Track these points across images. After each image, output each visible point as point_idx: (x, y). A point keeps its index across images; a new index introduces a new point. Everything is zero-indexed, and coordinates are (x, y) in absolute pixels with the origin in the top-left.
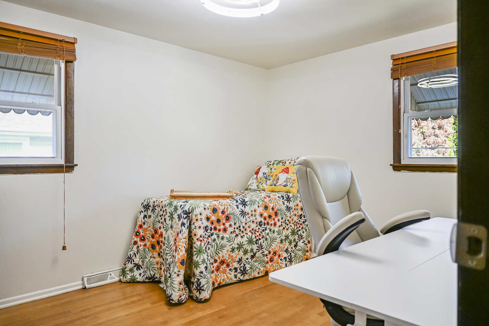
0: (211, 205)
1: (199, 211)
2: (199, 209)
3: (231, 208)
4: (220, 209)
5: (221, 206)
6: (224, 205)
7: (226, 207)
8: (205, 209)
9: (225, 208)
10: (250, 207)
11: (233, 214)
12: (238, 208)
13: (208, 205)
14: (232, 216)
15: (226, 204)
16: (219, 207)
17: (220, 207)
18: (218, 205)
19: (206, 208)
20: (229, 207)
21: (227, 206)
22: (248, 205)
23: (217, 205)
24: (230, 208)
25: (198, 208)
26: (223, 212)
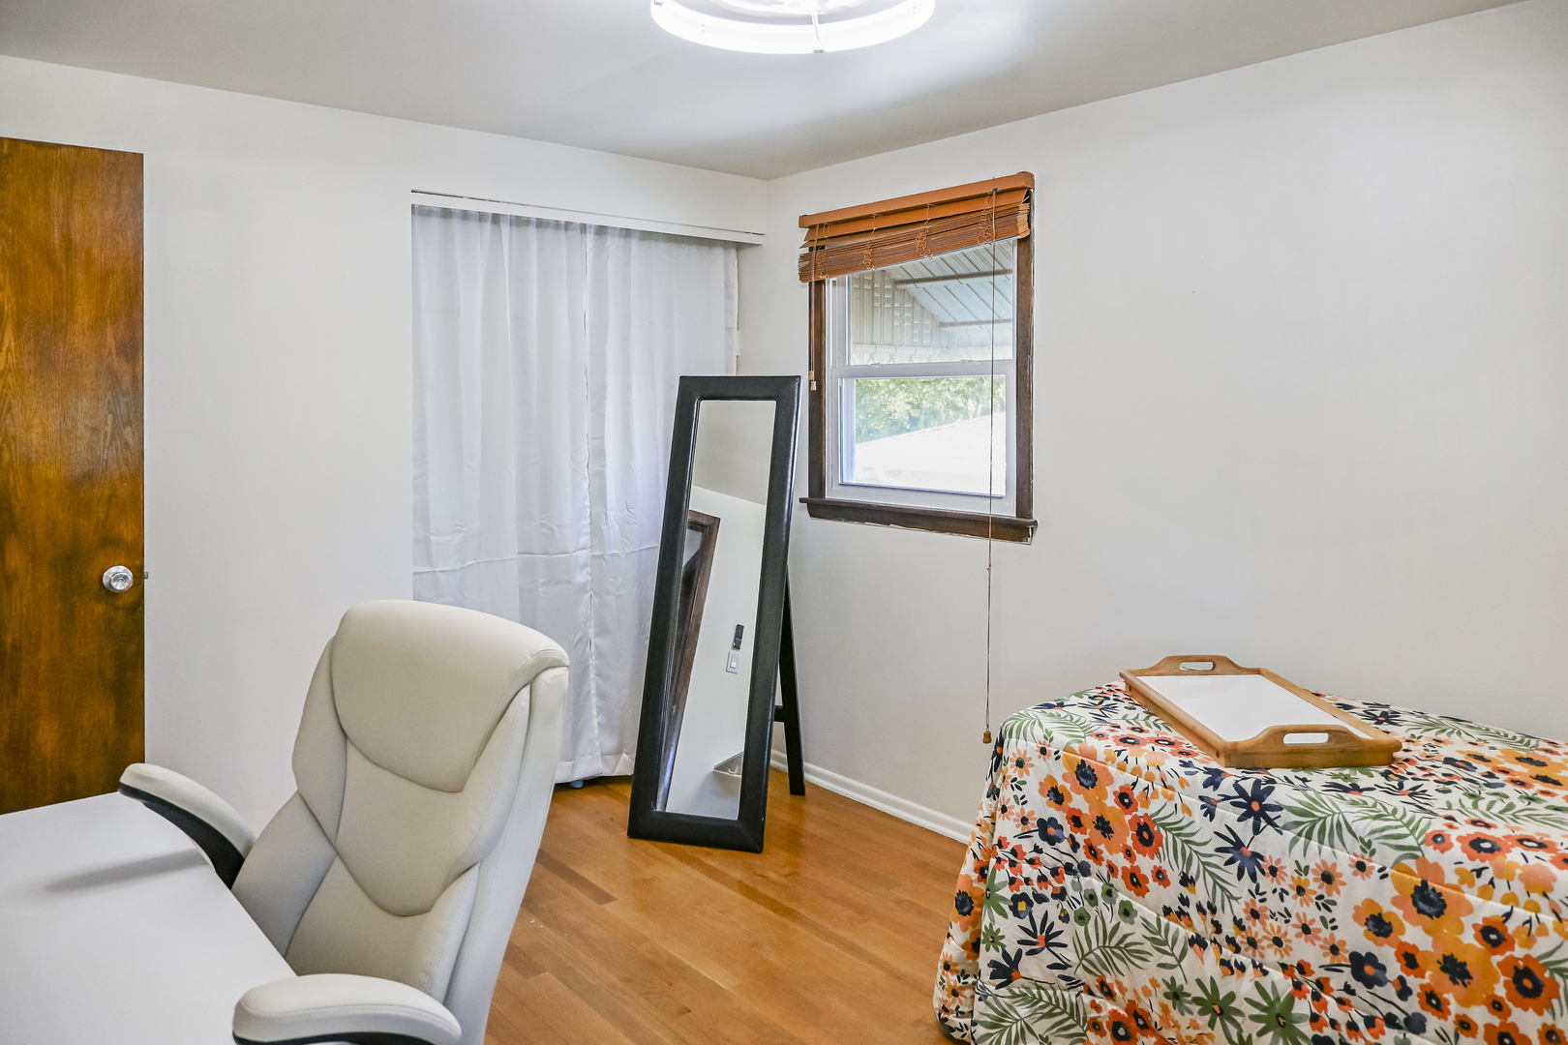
0: (1076, 746)
1: (1018, 751)
2: (1022, 741)
3: (1171, 798)
4: (1111, 780)
5: (1122, 768)
6: (1136, 771)
7: (1143, 783)
8: (1043, 751)
9: (1134, 784)
10: (1294, 841)
11: (1176, 830)
12: (1210, 813)
13: (1060, 739)
14: (1168, 837)
15: (1144, 771)
16: (1106, 770)
17: (1112, 769)
18: (1107, 760)
19: (1051, 749)
20: (1159, 787)
21: (1150, 778)
22: (1285, 827)
23: (1101, 757)
24: (1161, 797)
25: (1018, 738)
26: (1124, 798)
